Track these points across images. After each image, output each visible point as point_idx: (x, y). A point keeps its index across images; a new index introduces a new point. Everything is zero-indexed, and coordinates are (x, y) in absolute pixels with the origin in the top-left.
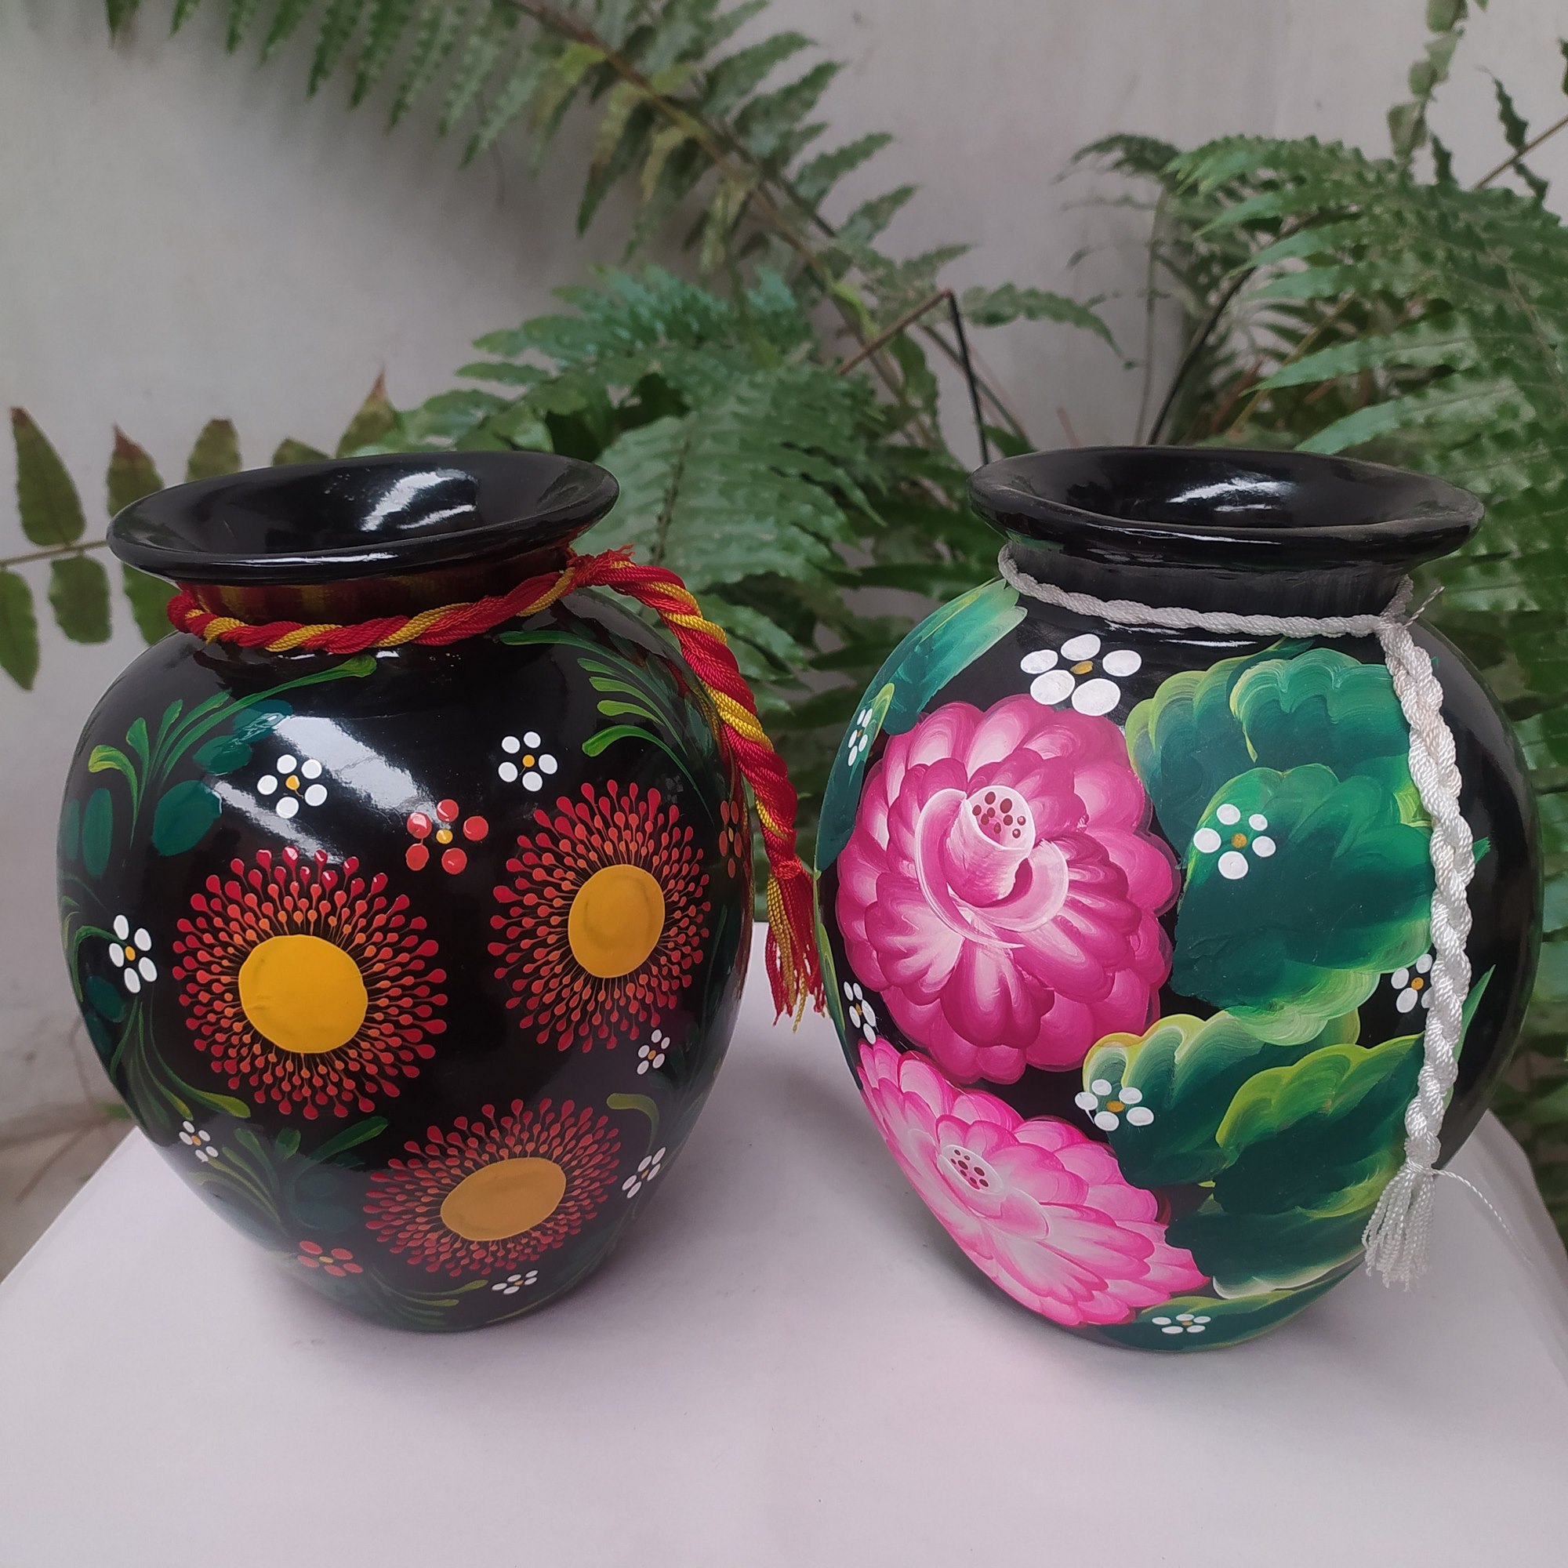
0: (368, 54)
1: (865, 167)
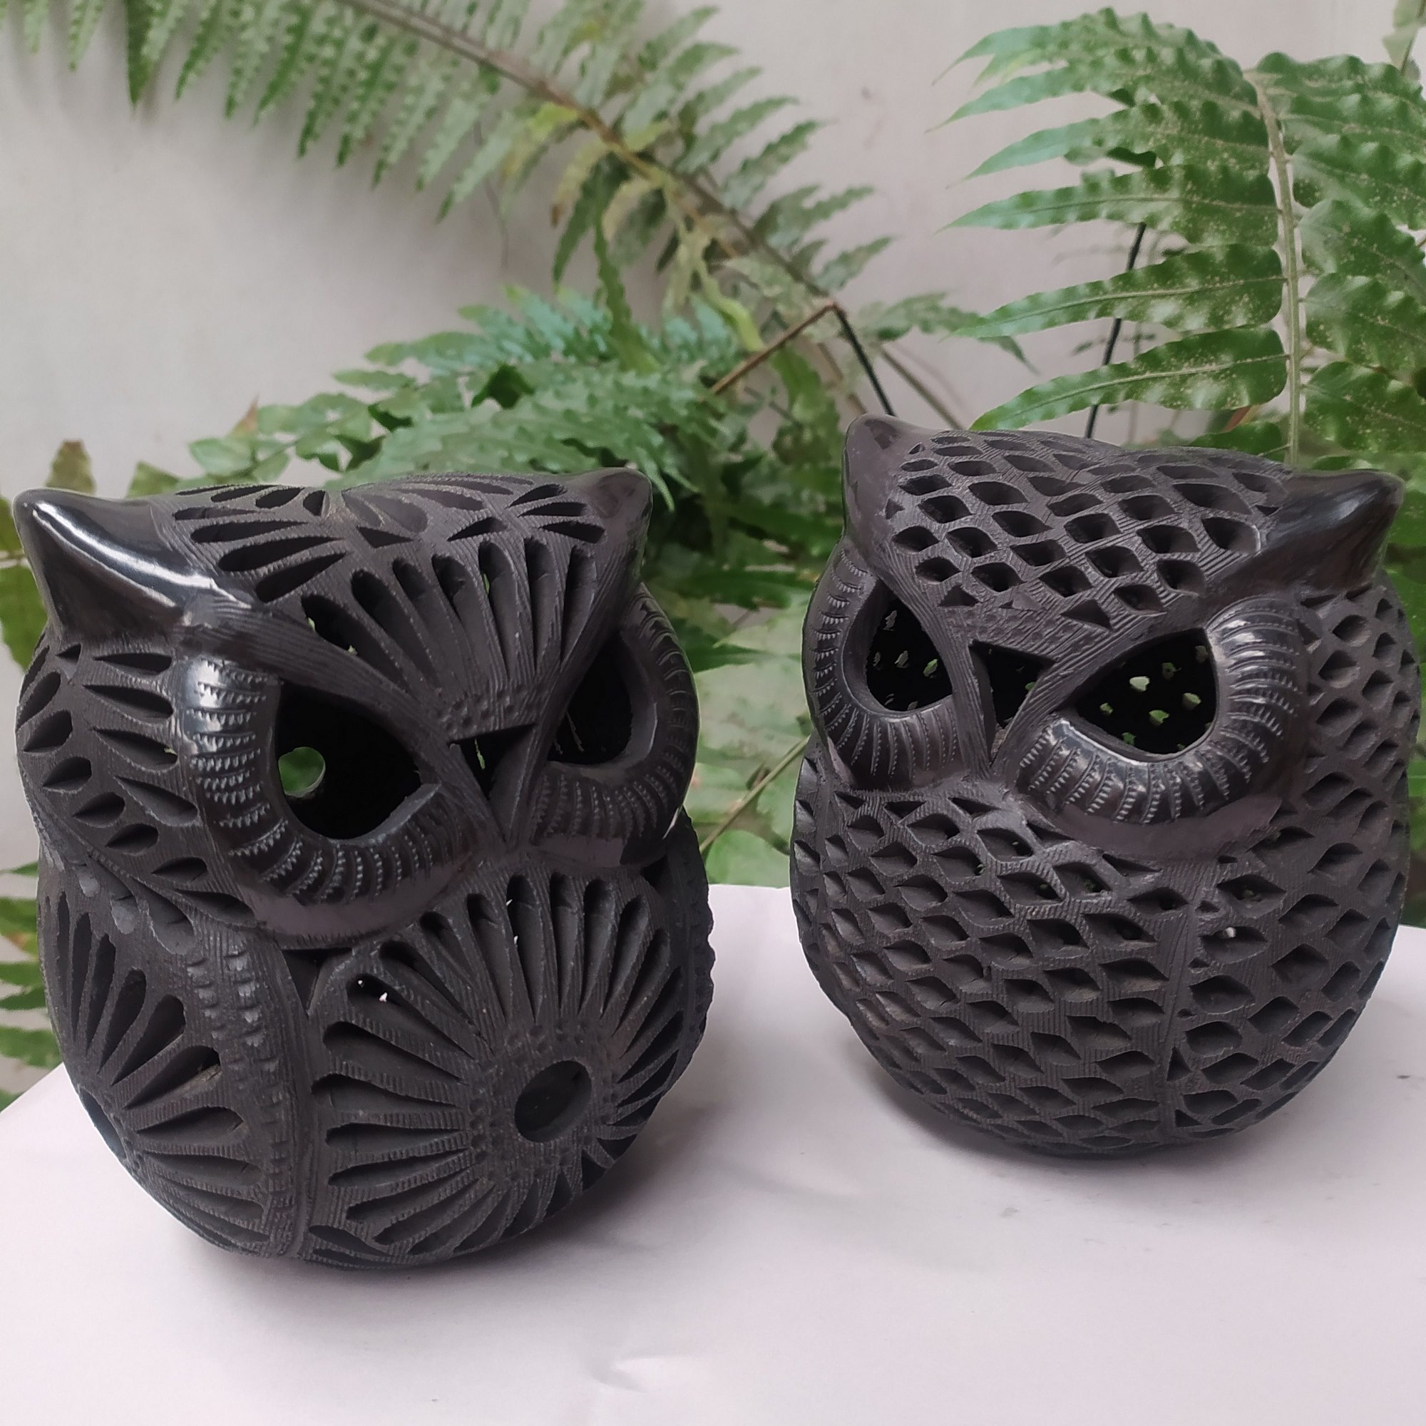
0: (353, 118)
1: (838, 218)
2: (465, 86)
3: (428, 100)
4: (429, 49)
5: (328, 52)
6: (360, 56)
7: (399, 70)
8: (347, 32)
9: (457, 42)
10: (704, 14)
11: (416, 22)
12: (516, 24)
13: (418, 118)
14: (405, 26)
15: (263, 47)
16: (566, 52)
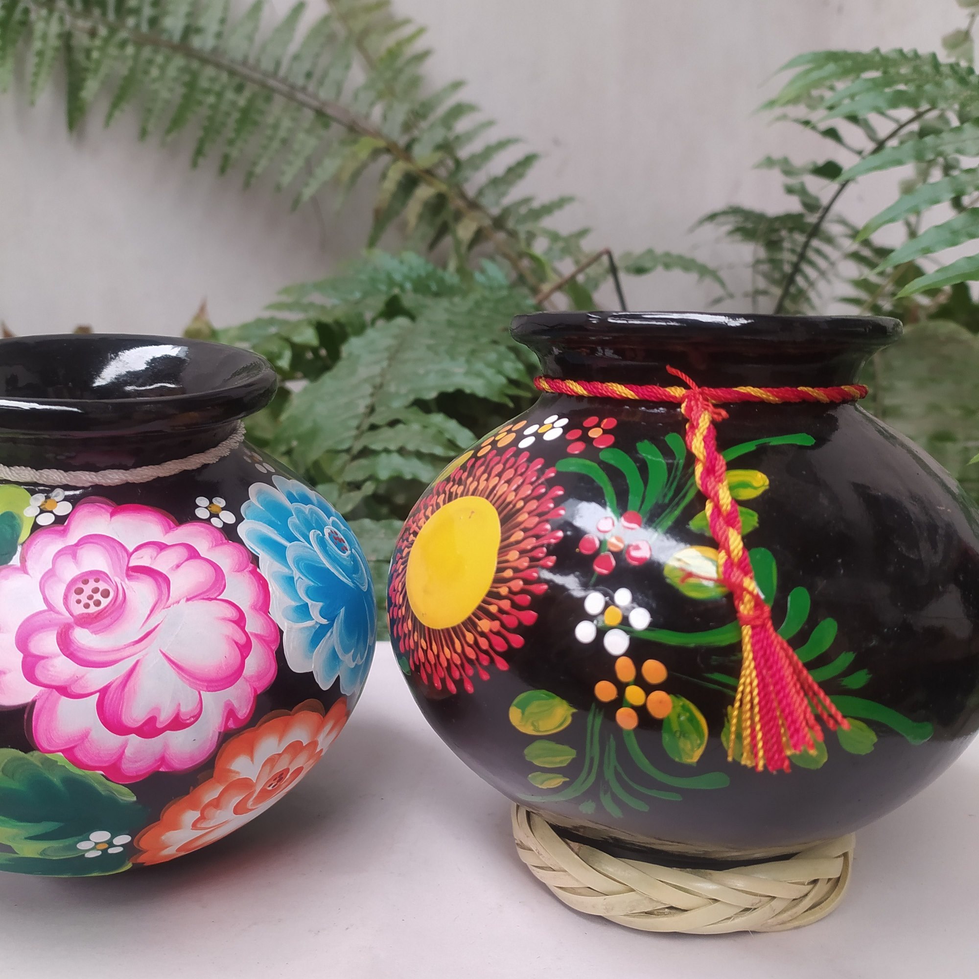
0: (231, 143)
1: (559, 214)
2: (306, 124)
3: (282, 133)
4: (279, 101)
5: (211, 99)
6: (233, 104)
7: (262, 112)
8: (224, 88)
9: (300, 96)
10: (457, 85)
11: (272, 82)
12: (339, 87)
13: (276, 144)
14: (264, 85)
15: (165, 94)
16: (372, 104)
